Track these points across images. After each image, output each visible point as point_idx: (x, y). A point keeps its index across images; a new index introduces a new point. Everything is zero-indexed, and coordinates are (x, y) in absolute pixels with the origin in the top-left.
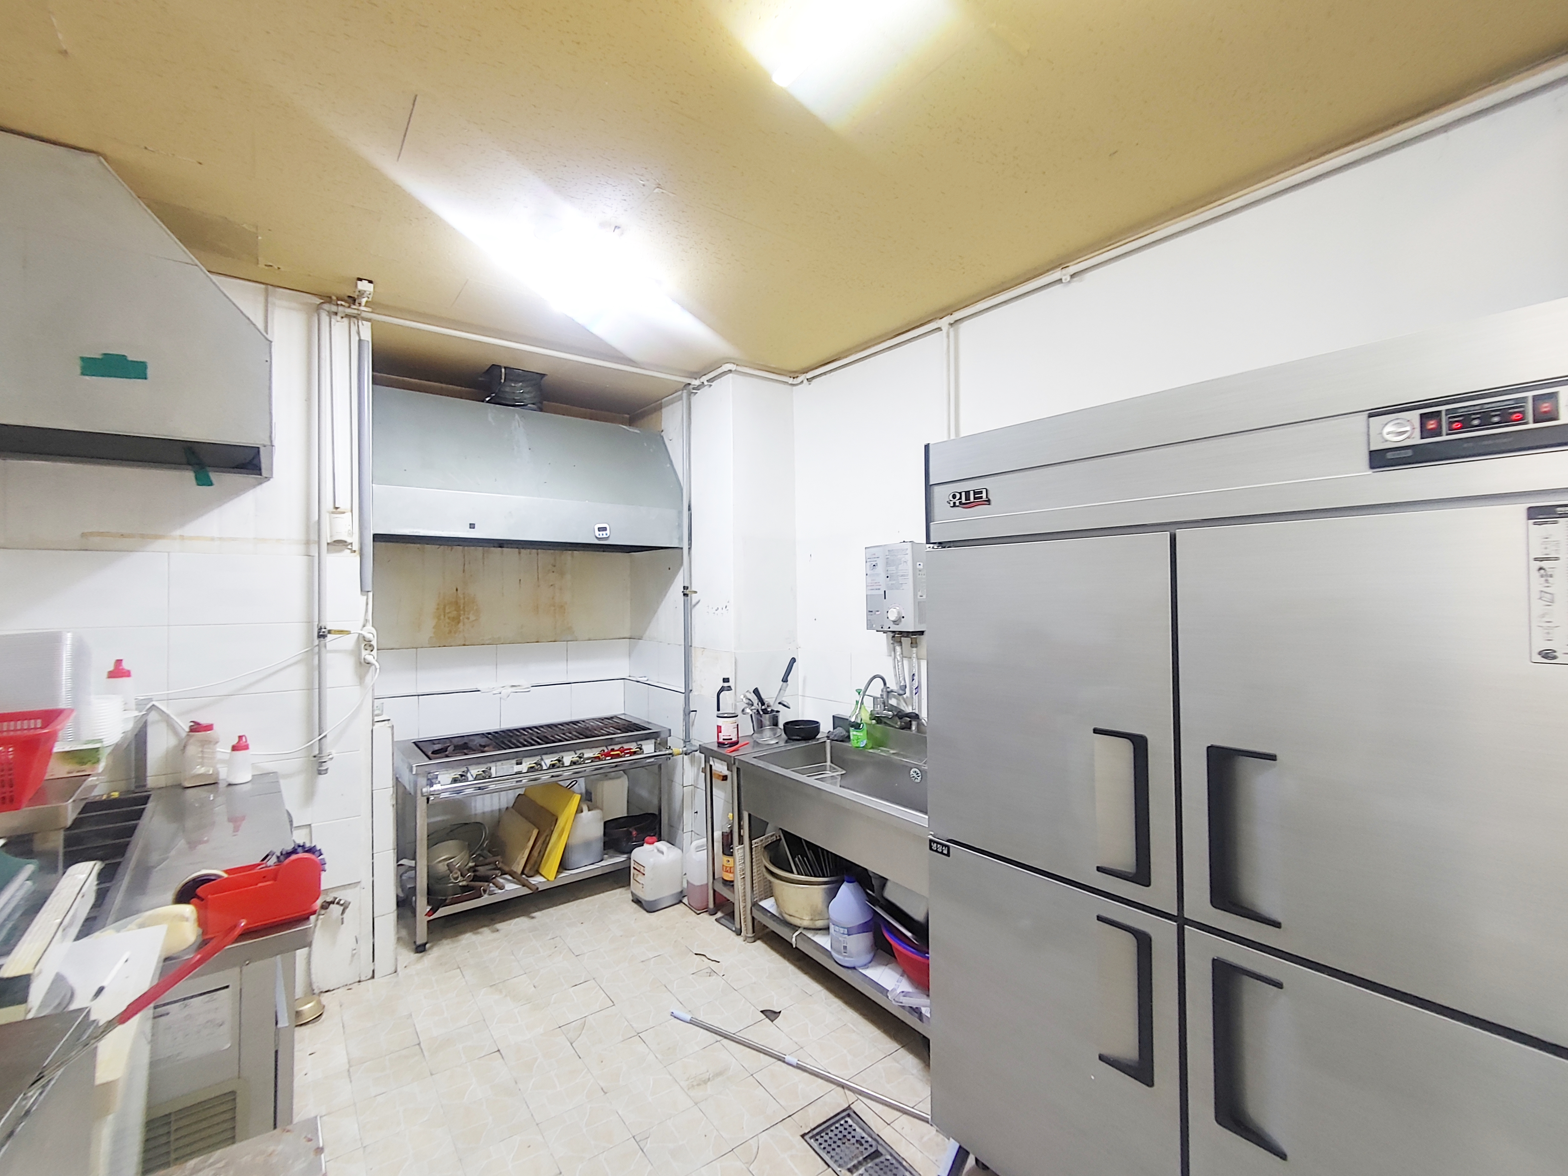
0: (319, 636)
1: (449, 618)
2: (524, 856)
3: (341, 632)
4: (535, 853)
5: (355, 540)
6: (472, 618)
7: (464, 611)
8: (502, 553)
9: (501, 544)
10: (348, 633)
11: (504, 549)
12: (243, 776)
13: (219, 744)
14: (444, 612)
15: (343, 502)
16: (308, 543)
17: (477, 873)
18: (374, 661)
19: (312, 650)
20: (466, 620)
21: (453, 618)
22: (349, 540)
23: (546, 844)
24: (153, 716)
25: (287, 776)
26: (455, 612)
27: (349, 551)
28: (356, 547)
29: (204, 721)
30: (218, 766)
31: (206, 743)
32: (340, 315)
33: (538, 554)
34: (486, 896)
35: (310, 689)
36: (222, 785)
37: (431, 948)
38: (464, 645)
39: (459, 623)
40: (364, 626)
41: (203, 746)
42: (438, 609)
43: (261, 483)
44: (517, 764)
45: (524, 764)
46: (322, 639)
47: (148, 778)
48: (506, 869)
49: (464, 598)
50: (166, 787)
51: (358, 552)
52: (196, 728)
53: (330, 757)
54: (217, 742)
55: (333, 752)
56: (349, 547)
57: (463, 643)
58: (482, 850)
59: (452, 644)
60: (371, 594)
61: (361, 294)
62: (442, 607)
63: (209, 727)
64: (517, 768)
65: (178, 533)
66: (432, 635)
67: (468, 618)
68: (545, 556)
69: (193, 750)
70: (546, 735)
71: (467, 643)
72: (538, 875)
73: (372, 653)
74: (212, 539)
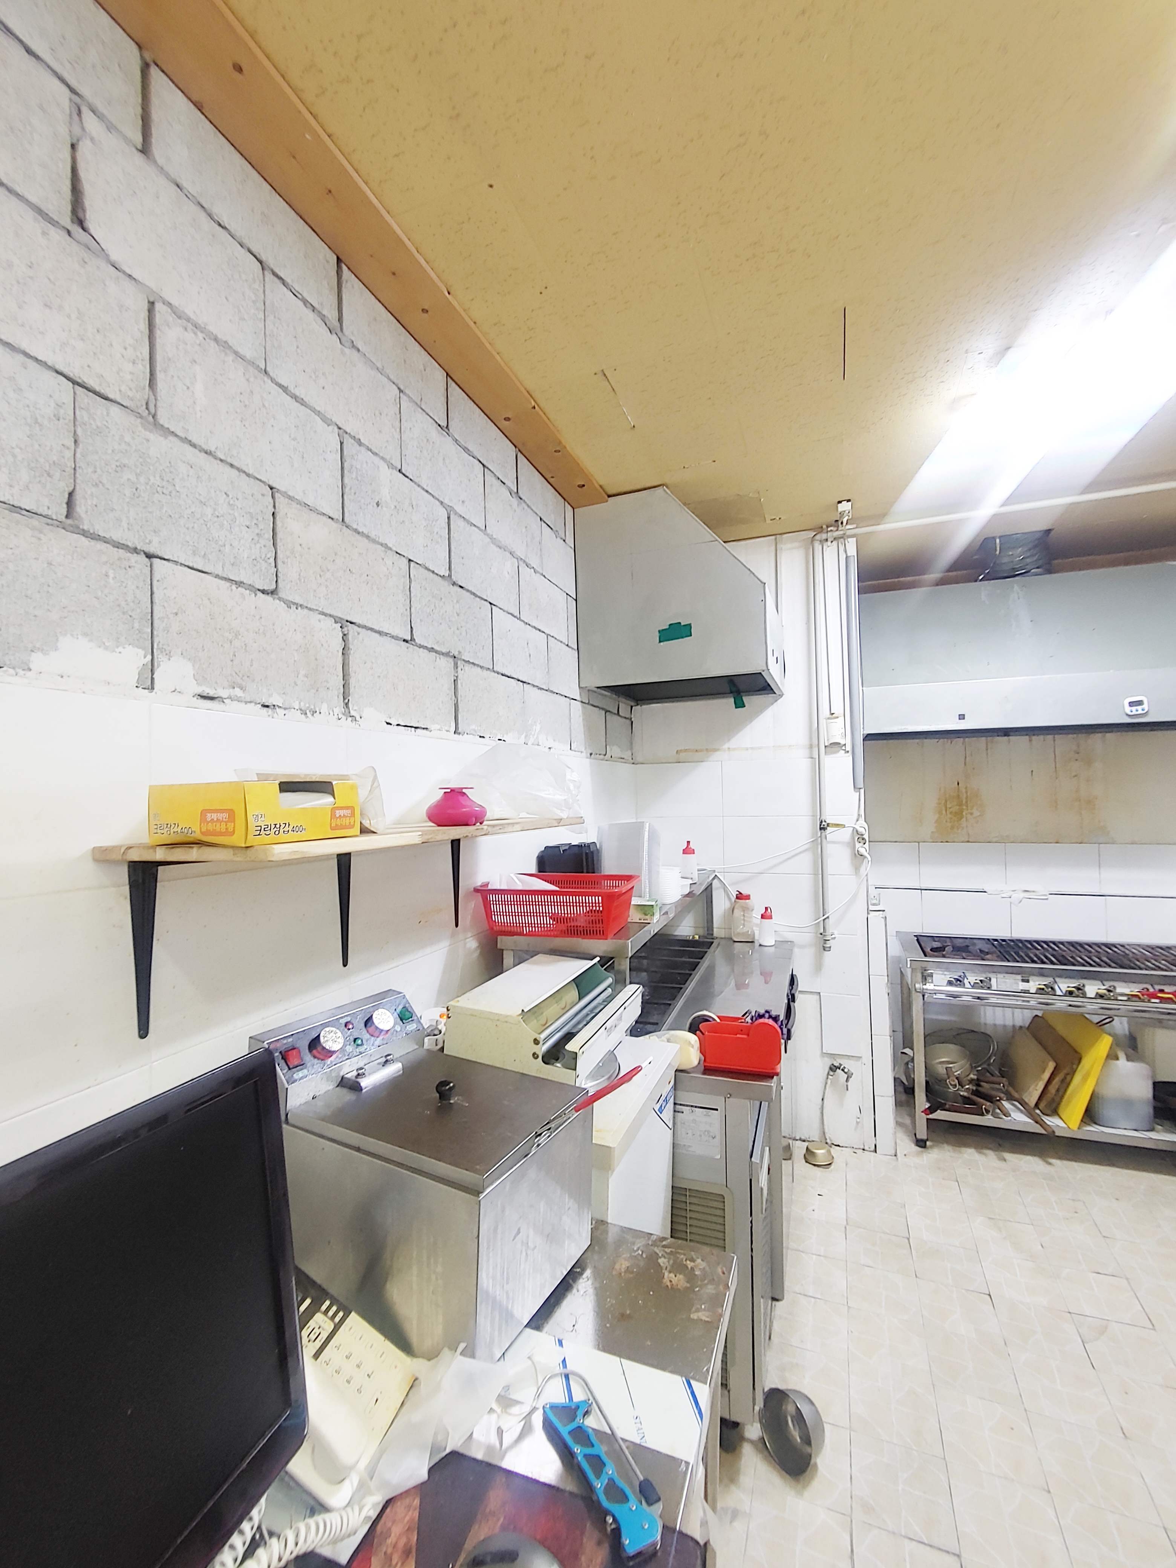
0: (821, 829)
1: (951, 813)
2: (1037, 1088)
3: (837, 825)
4: (1052, 1089)
5: (848, 742)
6: (976, 813)
7: (967, 806)
8: (1009, 741)
9: (1006, 732)
10: (843, 826)
11: (1010, 737)
12: (769, 941)
13: (754, 912)
14: (946, 807)
15: (837, 709)
16: (811, 747)
17: (980, 1089)
18: (866, 854)
19: (817, 840)
20: (969, 816)
21: (956, 813)
22: (843, 742)
23: (1066, 1084)
24: (716, 883)
25: (802, 947)
26: (958, 807)
27: (843, 752)
28: (849, 748)
29: (745, 892)
30: (754, 928)
31: (745, 909)
32: (829, 540)
33: (1054, 740)
34: (989, 1117)
35: (816, 874)
36: (757, 944)
37: (931, 1147)
38: (968, 842)
39: (962, 817)
40: (857, 820)
41: (744, 911)
42: (939, 804)
43: (776, 701)
44: (1023, 981)
45: (1031, 983)
46: (823, 831)
47: (715, 930)
48: (1016, 1095)
49: (967, 793)
50: (725, 938)
51: (850, 752)
52: (740, 896)
53: (833, 936)
54: (753, 910)
55: (836, 932)
56: (844, 748)
57: (967, 840)
58: (989, 1065)
59: (956, 840)
60: (862, 791)
61: (842, 514)
62: (944, 801)
63: (748, 897)
64: (1023, 986)
65: (726, 746)
66: (935, 830)
67: (972, 814)
68: (1063, 742)
69: (738, 913)
70: (1064, 953)
71: (970, 840)
72: (1057, 1117)
73: (865, 846)
74: (747, 749)
